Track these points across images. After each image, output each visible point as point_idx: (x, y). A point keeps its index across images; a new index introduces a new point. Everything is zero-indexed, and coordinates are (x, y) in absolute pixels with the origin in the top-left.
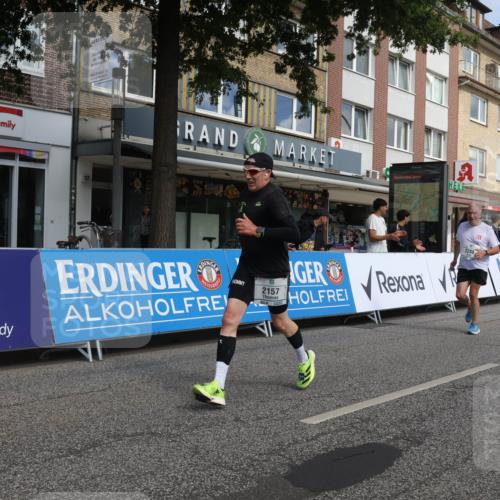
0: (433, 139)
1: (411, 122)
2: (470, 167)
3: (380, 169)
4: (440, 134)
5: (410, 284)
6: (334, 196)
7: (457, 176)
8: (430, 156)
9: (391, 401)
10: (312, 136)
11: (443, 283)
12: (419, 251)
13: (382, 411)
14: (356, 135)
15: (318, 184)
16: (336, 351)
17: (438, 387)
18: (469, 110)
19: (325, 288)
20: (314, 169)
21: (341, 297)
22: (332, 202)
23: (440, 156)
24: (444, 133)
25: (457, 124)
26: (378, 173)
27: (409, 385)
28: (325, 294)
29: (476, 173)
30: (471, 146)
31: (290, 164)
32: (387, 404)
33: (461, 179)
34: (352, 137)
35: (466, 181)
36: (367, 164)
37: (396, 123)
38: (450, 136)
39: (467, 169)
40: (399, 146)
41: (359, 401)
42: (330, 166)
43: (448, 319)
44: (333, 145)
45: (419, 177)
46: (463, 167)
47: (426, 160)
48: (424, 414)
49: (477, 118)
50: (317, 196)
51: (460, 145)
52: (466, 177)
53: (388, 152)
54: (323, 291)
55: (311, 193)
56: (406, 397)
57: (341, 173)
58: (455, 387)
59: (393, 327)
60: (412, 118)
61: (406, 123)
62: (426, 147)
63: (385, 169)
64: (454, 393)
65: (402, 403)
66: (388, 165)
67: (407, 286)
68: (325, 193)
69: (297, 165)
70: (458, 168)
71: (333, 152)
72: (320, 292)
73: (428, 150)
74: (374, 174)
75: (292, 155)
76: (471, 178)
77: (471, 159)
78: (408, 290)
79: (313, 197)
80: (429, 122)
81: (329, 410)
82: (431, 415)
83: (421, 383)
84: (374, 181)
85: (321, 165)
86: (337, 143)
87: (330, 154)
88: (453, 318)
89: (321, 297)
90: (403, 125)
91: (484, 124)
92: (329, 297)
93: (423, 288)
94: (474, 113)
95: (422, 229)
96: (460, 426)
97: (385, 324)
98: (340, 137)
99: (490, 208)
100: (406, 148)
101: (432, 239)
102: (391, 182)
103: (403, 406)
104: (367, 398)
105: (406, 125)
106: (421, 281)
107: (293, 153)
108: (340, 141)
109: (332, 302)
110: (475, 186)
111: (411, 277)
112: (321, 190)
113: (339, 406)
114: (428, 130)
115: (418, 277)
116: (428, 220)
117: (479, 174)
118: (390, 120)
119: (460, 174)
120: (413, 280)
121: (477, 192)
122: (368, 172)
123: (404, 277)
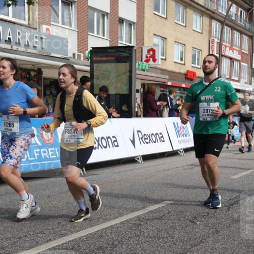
0: (125, 28)
1: (107, 14)
2: (154, 51)
3: (84, 53)
4: (130, 24)
5: (107, 143)
6: (47, 73)
7: (144, 58)
8: (123, 42)
9: (90, 234)
10: (26, 23)
11: (133, 142)
12: (114, 117)
13: (83, 242)
14: (63, 23)
15: (34, 64)
16: (49, 197)
17: (127, 221)
18: (153, 6)
19: (40, 148)
20: (29, 51)
21: (52, 155)
22: (46, 79)
23: (130, 43)
24: (134, 23)
25: (144, 16)
26: (82, 55)
27: (105, 221)
28: (40, 153)
29: (159, 56)
30: (154, 35)
31: (9, 47)
32: (87, 236)
33: (147, 61)
34: (60, 24)
35: (151, 62)
36: (72, 48)
37: (96, 14)
38: (138, 26)
39: (151, 53)
40: (98, 33)
41: (65, 235)
42: (43, 48)
43: (136, 169)
44: (44, 31)
45: (113, 58)
46: (149, 51)
47: (120, 45)
48: (116, 242)
49: (159, 12)
50: (33, 74)
51: (146, 33)
52: (151, 59)
53: (90, 38)
54: (38, 150)
55: (28, 71)
56: (102, 230)
57: (53, 55)
58: (140, 220)
59: (95, 176)
60: (108, 10)
61: (104, 14)
62: (119, 35)
63: (87, 52)
64: (139, 225)
65: (99, 235)
66: (90, 49)
67: (105, 145)
68: (39, 71)
69: (15, 48)
70: (145, 52)
71: (44, 37)
72: (35, 151)
73: (121, 37)
74: (79, 56)
75: (9, 39)
76: (154, 60)
77: (155, 45)
78: (106, 147)
79: (30, 74)
80: (122, 14)
81: (42, 244)
82: (121, 242)
83: (114, 218)
84: (79, 62)
85: (35, 47)
86: (48, 29)
87: (42, 38)
88: (140, 168)
89: (36, 155)
90: (101, 15)
91: (165, 17)
92: (43, 155)
93: (118, 146)
94: (157, 8)
95: (118, 100)
96: (143, 249)
97: (88, 175)
98: (50, 25)
99: (169, 83)
100: (104, 35)
101: (124, 108)
102: (91, 62)
103: (100, 237)
104: (72, 233)
105: (103, 16)
106: (116, 141)
107: (11, 37)
108: (50, 28)
109: (46, 159)
110: (158, 66)
111: (108, 138)
112: (36, 69)
113: (50, 240)
114: (121, 21)
115: (114, 137)
116: (122, 93)
117: (161, 57)
118: (91, 12)
119: (147, 57)
120: (109, 140)
121: (160, 71)
122: (74, 54)
123: (103, 138)
